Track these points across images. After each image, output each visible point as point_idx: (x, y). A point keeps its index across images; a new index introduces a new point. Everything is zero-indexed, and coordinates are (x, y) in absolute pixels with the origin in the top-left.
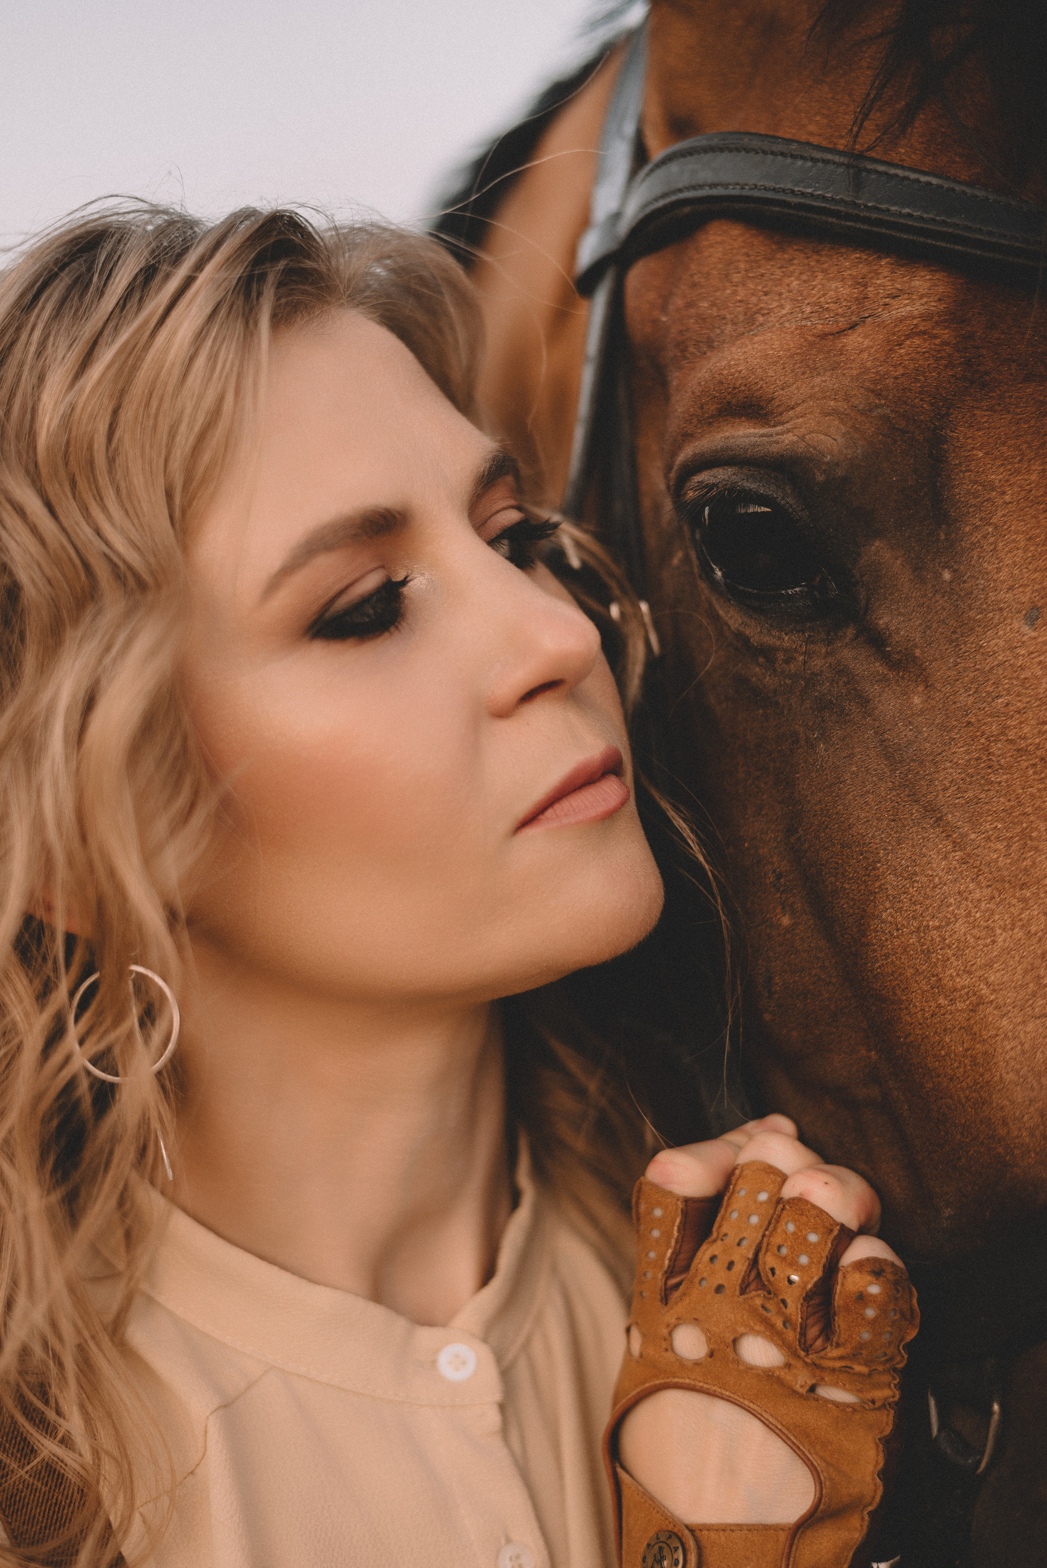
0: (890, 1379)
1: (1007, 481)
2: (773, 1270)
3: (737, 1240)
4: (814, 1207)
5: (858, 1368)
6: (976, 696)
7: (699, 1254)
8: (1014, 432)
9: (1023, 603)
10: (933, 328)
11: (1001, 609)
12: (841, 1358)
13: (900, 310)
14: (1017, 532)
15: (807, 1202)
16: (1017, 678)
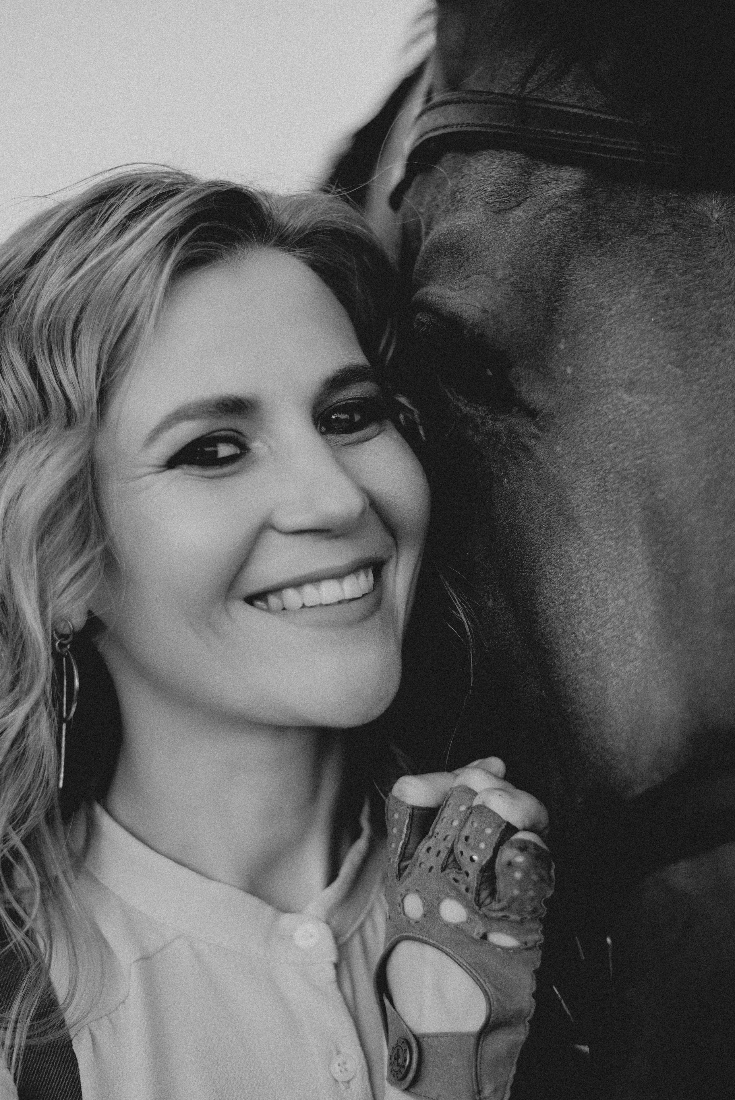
0: (537, 926)
1: (613, 301)
2: (462, 853)
3: (444, 837)
4: (490, 811)
5: (513, 917)
6: (596, 443)
7: (420, 847)
8: (619, 269)
9: (623, 380)
10: (567, 203)
11: (609, 385)
12: (502, 910)
13: (548, 192)
14: (620, 334)
15: (485, 807)
16: (621, 430)
